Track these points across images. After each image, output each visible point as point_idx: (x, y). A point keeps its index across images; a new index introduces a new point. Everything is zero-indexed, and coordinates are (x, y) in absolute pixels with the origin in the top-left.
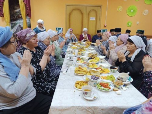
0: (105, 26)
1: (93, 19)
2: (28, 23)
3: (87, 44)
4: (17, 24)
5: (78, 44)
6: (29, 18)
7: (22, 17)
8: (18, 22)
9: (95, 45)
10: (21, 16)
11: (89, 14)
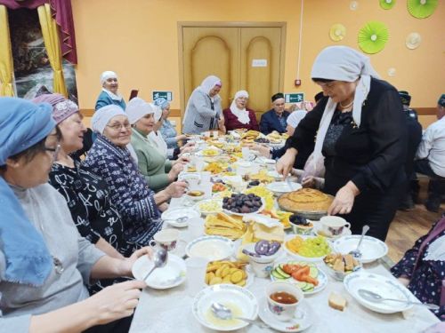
0: (298, 83)
1: (260, 63)
2: (69, 79)
3: (245, 138)
4: (34, 84)
5: (217, 139)
6: (70, 65)
7: (48, 63)
8: (38, 77)
9: (268, 142)
10: (46, 60)
11: (248, 51)
